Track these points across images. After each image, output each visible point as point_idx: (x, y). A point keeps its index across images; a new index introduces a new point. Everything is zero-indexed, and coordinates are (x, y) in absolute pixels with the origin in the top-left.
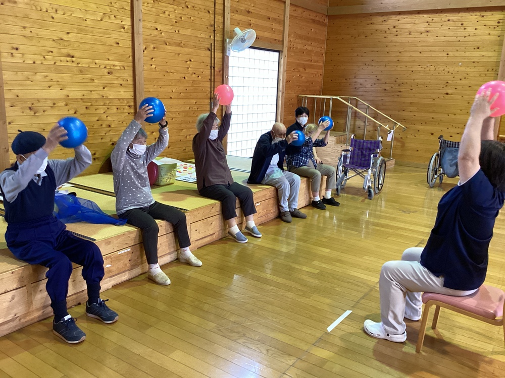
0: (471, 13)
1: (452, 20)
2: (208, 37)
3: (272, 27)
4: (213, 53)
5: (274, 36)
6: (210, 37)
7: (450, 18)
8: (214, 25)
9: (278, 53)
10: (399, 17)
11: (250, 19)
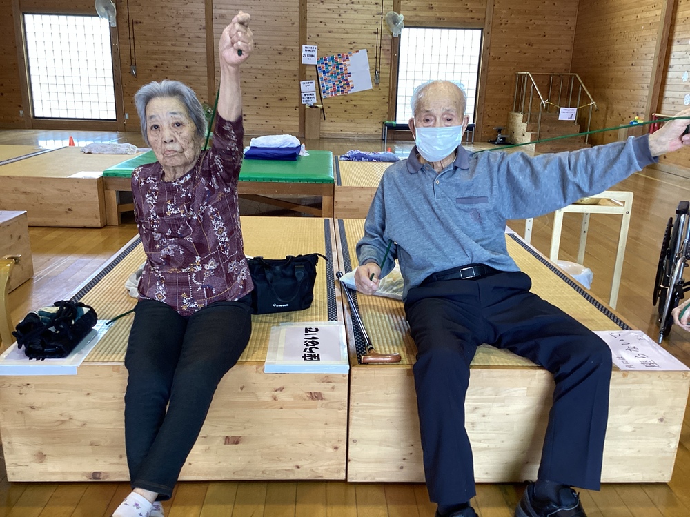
2: (375, 23)
3: (467, 7)
4: (379, 36)
5: (469, 15)
8: (382, 14)
9: (480, 31)
11: (430, 3)
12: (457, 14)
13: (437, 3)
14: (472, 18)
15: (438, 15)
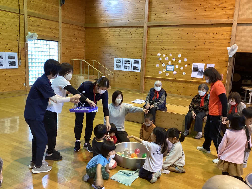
0: (133, 28)
1: (127, 31)
2: (17, 35)
4: (19, 42)
5: (54, 35)
6: (18, 35)
7: (127, 30)
8: (20, 31)
9: (57, 42)
10: (110, 29)
11: (39, 28)
12: (49, 34)
13: (42, 29)
14: (55, 37)
15: (42, 34)
